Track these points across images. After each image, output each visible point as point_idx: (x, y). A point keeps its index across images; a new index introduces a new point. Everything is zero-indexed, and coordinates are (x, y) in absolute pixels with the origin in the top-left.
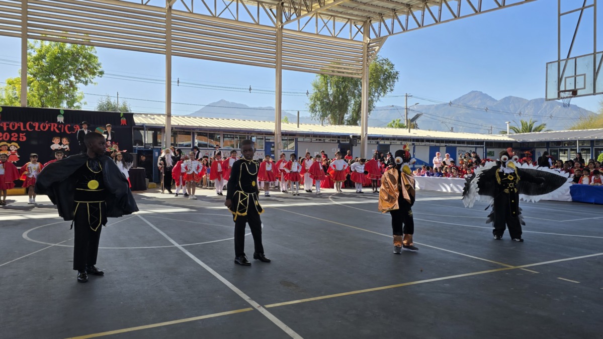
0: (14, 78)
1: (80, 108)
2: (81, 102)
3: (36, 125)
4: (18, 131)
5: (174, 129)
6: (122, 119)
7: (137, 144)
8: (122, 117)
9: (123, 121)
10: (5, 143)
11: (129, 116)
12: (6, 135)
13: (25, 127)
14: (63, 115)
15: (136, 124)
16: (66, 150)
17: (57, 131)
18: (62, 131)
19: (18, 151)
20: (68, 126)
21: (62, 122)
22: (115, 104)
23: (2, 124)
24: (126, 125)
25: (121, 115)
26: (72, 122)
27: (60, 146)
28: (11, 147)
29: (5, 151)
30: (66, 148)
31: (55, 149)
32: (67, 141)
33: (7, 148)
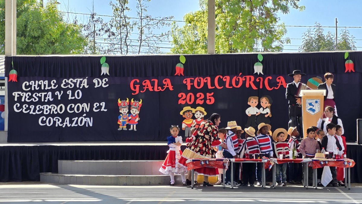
0: (194, 12)
1: (282, 49)
2: (281, 39)
3: (227, 79)
4: (205, 90)
6: (346, 62)
8: (348, 59)
9: (348, 65)
10: (189, 108)
11: (358, 57)
12: (191, 96)
13: (213, 84)
14: (262, 62)
16: (266, 116)
17: (254, 88)
18: (261, 87)
19: (205, 118)
20: (269, 79)
21: (260, 73)
22: (331, 39)
23: (185, 81)
24: (354, 71)
25: (346, 56)
26: (274, 73)
27: (258, 110)
28: (196, 113)
29: (189, 119)
30: (266, 113)
31: (252, 115)
32: (267, 102)
33: (192, 115)
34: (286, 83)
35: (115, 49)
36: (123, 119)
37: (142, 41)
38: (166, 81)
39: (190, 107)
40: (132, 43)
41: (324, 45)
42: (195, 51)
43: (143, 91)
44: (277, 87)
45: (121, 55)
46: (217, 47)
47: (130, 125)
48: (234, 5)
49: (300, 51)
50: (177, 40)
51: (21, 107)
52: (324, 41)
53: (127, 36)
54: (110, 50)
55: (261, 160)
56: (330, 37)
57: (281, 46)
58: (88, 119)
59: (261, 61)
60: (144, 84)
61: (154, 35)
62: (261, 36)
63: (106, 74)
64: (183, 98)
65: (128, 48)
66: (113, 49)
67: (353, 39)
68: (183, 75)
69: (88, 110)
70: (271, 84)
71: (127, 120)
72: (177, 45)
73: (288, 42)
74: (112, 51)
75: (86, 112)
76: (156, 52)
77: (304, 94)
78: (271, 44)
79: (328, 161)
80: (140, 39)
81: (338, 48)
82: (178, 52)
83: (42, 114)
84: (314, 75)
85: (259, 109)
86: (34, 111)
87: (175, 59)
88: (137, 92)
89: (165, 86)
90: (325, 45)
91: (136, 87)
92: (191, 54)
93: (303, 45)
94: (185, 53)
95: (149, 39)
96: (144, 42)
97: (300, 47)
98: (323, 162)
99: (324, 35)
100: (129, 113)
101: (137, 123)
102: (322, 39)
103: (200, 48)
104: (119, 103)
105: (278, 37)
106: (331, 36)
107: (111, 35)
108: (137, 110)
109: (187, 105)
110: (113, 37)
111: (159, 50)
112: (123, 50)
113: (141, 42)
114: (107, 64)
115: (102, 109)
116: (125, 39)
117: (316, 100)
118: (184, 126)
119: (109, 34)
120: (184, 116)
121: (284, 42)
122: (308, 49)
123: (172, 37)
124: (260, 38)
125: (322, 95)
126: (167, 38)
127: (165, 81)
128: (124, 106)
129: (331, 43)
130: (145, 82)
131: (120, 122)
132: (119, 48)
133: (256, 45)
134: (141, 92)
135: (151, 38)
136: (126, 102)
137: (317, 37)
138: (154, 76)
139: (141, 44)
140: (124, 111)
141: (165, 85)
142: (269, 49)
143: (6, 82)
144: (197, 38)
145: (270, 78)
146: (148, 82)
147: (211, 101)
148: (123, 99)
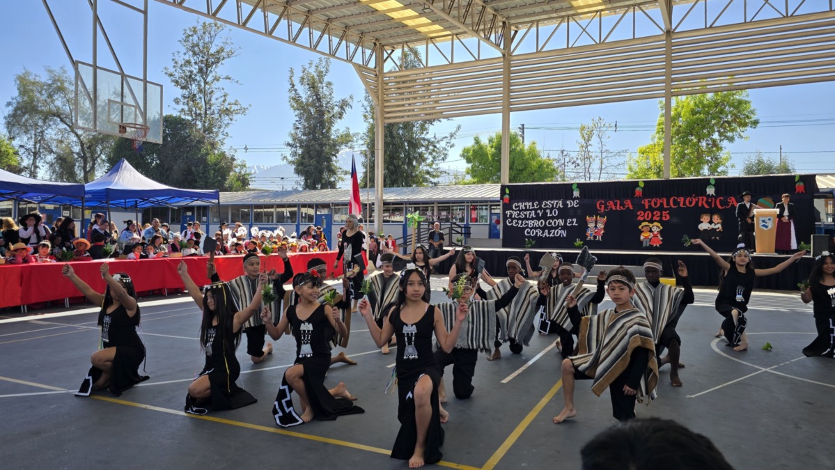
3: (681, 200)
4: (661, 208)
9: (799, 187)
11: (809, 180)
12: (648, 213)
13: (668, 204)
14: (714, 185)
16: (717, 230)
17: (707, 207)
18: (713, 206)
20: (720, 199)
21: (712, 194)
23: (643, 201)
25: (797, 179)
27: (710, 225)
28: (653, 227)
29: (647, 232)
30: (717, 228)
31: (703, 229)
32: (719, 219)
33: (649, 229)
36: (591, 231)
40: (593, 171)
41: (764, 169)
43: (607, 210)
44: (728, 206)
47: (596, 237)
48: (683, 138)
50: (632, 168)
51: (512, 222)
52: (764, 164)
53: (590, 166)
58: (563, 231)
60: (608, 204)
63: (577, 197)
64: (641, 215)
65: (591, 175)
68: (642, 197)
69: (563, 224)
70: (722, 203)
71: (593, 232)
72: (633, 173)
73: (733, 167)
75: (561, 226)
78: (717, 169)
82: (636, 178)
83: (527, 227)
86: (521, 225)
87: (634, 184)
88: (602, 211)
89: (626, 205)
91: (601, 206)
93: (744, 169)
94: (642, 179)
95: (608, 167)
99: (763, 160)
100: (596, 227)
101: (603, 234)
103: (653, 175)
104: (587, 219)
108: (602, 225)
109: (645, 221)
110: (578, 167)
111: (616, 177)
112: (586, 177)
114: (578, 189)
115: (574, 224)
116: (588, 168)
117: (769, 218)
118: (642, 238)
119: (575, 165)
120: (642, 230)
121: (729, 166)
124: (706, 164)
127: (626, 202)
128: (591, 221)
131: (589, 234)
132: (583, 176)
133: (702, 171)
136: (593, 219)
137: (757, 162)
138: (616, 198)
139: (603, 171)
140: (591, 225)
143: (501, 203)
145: (722, 198)
146: (611, 202)
147: (666, 217)
148: (591, 216)
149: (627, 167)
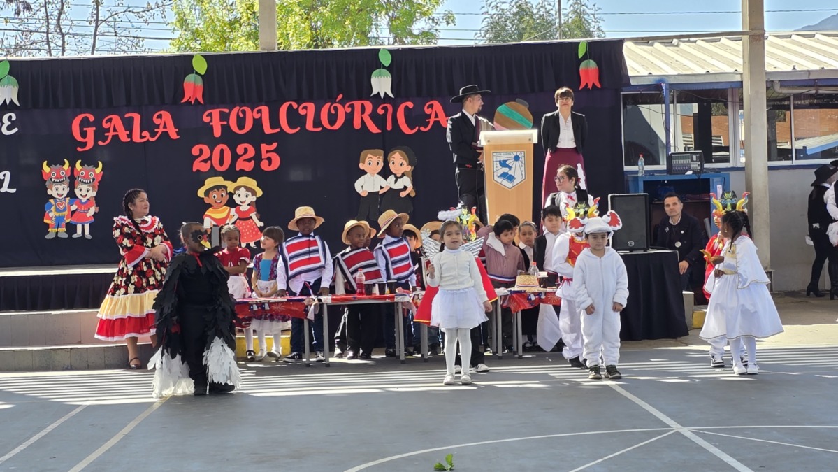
1: (435, 37)
2: (433, 15)
3: (308, 110)
4: (256, 137)
5: (777, 88)
6: (583, 66)
7: (641, 160)
8: (585, 57)
9: (587, 72)
10: (219, 180)
11: (608, 54)
12: (222, 151)
13: (275, 122)
14: (389, 69)
15: (633, 82)
16: (403, 194)
17: (374, 129)
18: (389, 127)
19: (259, 205)
20: (407, 107)
21: (386, 93)
22: (547, 12)
23: (207, 116)
24: (599, 87)
25: (581, 52)
26: (419, 94)
27: (384, 180)
28: (237, 192)
29: (221, 207)
30: (402, 187)
31: (369, 193)
32: (405, 162)
33: (226, 197)
34: (446, 117)
35: (32, 44)
36: (57, 210)
37: (99, 23)
38: (160, 117)
39: (221, 178)
40: (74, 28)
41: (532, 28)
42: (230, 45)
43: (104, 142)
44: (426, 127)
45: (47, 57)
46: (282, 34)
47: (75, 226)
49: (477, 42)
50: (186, 20)
52: (532, 17)
53: (61, 12)
54: (21, 47)
55: (393, 297)
56: (546, 9)
57: (433, 31)
59: (387, 66)
60: (105, 125)
61: (129, 7)
62: (387, 9)
63: (12, 102)
64: (202, 158)
65: (66, 40)
66: (28, 43)
67: (597, 12)
68: (202, 102)
70: (412, 119)
71: (66, 213)
72: (185, 30)
73: (451, 22)
74: (26, 49)
76: (134, 50)
77: (489, 141)
78: (410, 26)
79: (546, 293)
80: (95, 18)
81: (564, 35)
82: (188, 47)
84: (510, 97)
85: (386, 179)
87: (182, 64)
88: (90, 145)
89: (159, 128)
90: (535, 28)
91: (86, 131)
92: (222, 53)
93: (485, 29)
94: (205, 51)
95: (116, 16)
96: (104, 24)
97: (476, 34)
98: (535, 296)
99: (529, 5)
100: (72, 195)
101: (93, 220)
102: (527, 14)
103: (243, 38)
104: (45, 172)
105: (426, 9)
106: (547, 6)
107: (22, 9)
108: (91, 188)
109: (213, 172)
110: (26, 14)
111: (143, 45)
112: (52, 45)
113: (97, 26)
114: (13, 79)
116: (56, 18)
117: (515, 154)
118: (208, 223)
119: (16, 8)
120: (207, 200)
121: (441, 20)
122: (496, 37)
123: (173, 13)
124: (383, 13)
125: (527, 142)
126: (160, 15)
127: (158, 117)
128: (58, 178)
129: (548, 24)
130: (110, 120)
131: (51, 219)
132: (43, 41)
133: (374, 30)
134: (100, 143)
135: (121, 15)
136: (64, 170)
137: (515, 10)
138: (129, 106)
139: (98, 30)
140: (58, 191)
141: (158, 126)
142: (406, 38)
144: (234, 13)
145: (410, 105)
146: (116, 120)
147: (273, 162)
148: (55, 161)
149: (172, 17)
